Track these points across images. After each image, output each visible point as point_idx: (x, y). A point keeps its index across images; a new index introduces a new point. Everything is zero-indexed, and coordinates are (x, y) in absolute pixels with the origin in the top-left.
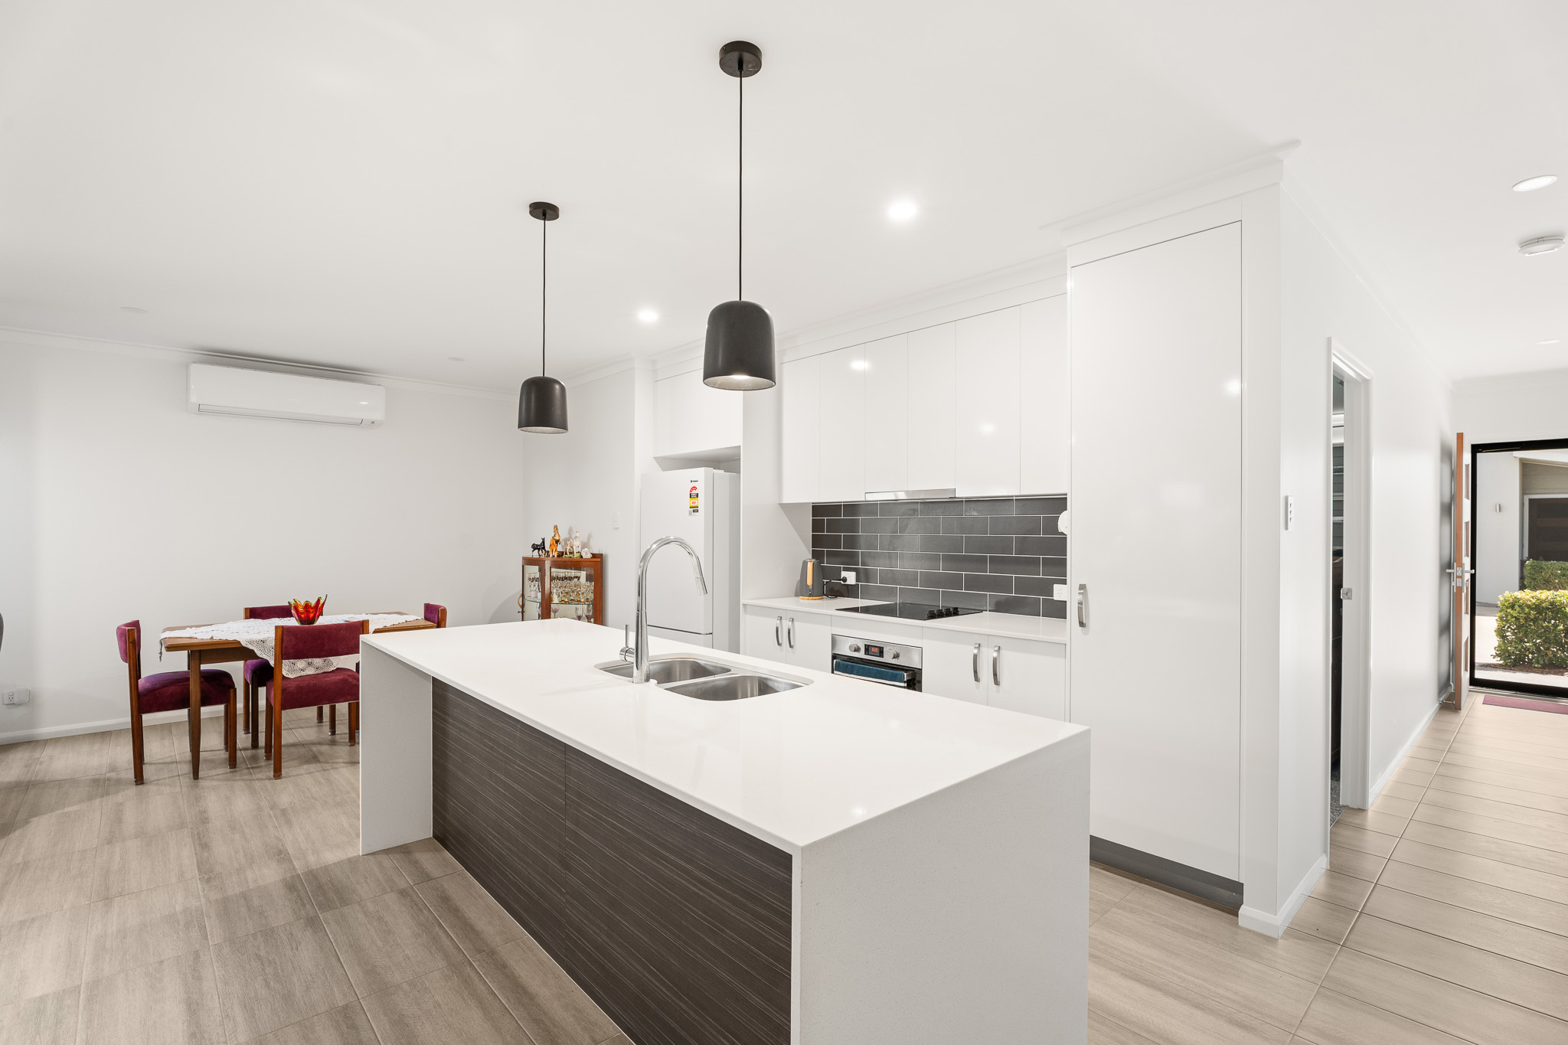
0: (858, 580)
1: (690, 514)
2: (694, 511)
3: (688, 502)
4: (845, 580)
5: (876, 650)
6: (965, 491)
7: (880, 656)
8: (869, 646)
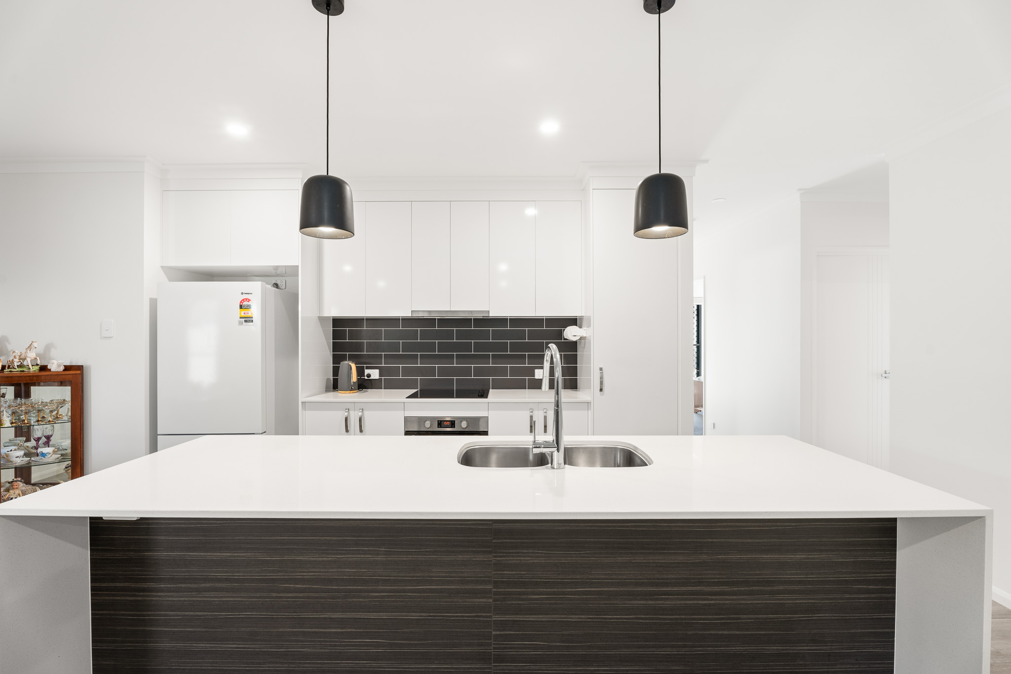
0: (380, 375)
1: (241, 323)
2: (246, 321)
3: (239, 313)
4: (369, 376)
5: (448, 423)
6: (495, 312)
7: (451, 427)
8: (441, 421)
